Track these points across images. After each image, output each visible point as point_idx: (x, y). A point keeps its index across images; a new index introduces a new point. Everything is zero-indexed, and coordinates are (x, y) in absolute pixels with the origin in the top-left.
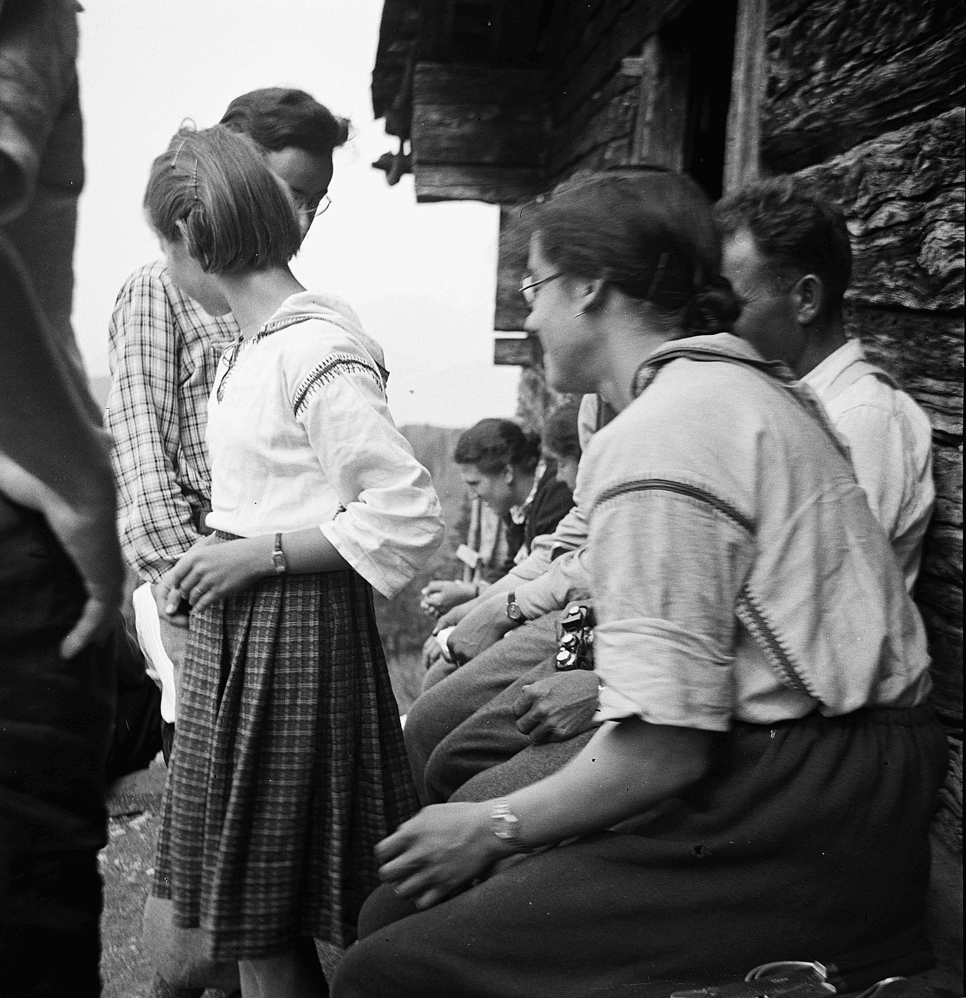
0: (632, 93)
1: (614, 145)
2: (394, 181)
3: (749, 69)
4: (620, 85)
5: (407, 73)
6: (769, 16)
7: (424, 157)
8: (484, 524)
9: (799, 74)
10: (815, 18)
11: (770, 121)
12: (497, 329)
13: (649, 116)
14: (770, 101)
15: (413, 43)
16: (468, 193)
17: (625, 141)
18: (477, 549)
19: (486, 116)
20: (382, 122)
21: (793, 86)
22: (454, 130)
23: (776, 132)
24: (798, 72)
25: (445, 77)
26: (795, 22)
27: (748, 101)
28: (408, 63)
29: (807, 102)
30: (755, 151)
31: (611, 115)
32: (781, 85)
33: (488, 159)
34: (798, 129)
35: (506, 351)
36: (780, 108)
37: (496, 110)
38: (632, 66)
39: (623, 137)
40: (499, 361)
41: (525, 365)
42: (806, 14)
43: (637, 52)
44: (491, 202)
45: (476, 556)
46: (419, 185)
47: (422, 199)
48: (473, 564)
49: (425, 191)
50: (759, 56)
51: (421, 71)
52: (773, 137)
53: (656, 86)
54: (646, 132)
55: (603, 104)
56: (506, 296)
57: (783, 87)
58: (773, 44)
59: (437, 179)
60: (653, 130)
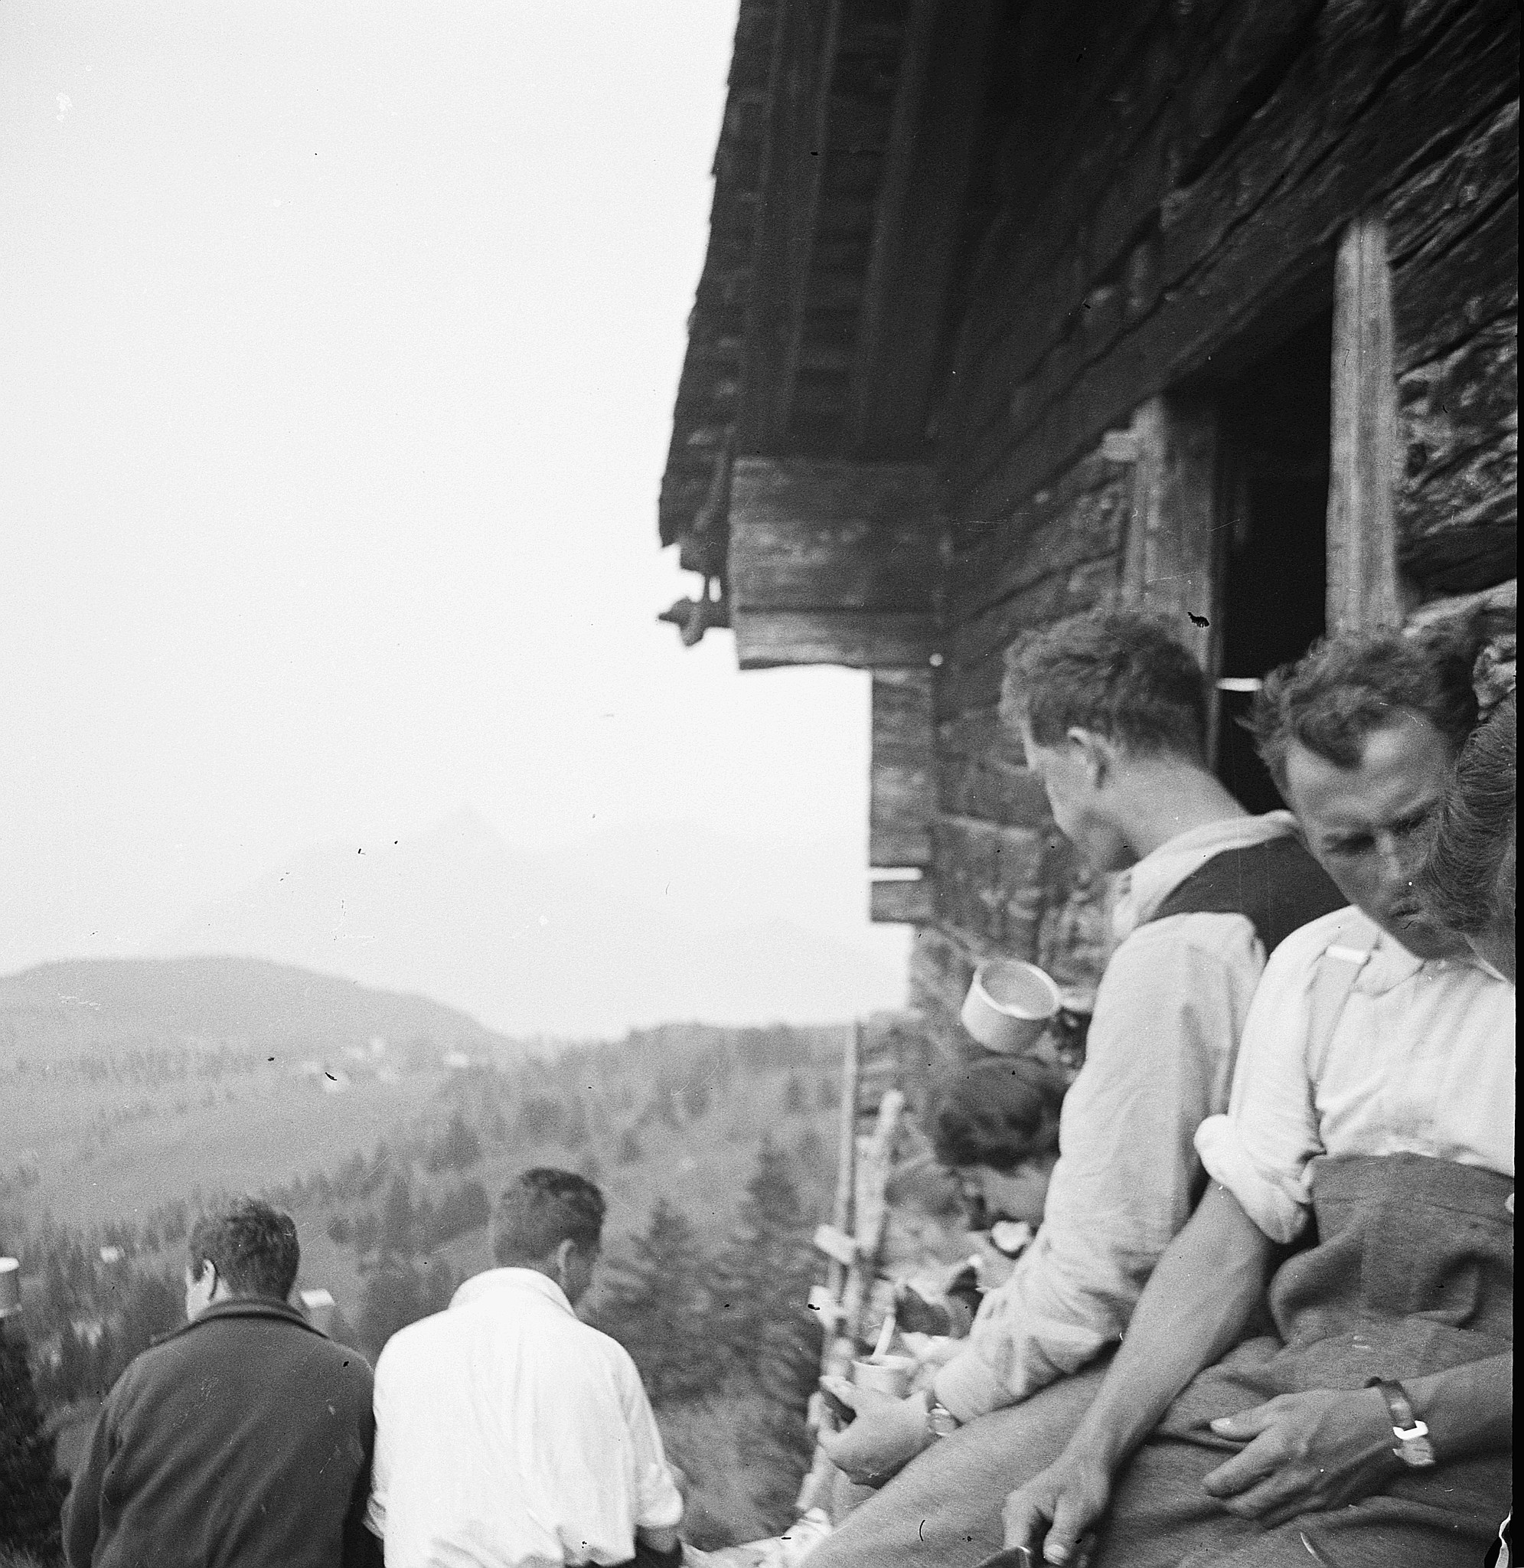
0: (1118, 487)
1: (1087, 569)
2: (695, 638)
3: (1367, 435)
4: (1092, 478)
5: (719, 475)
6: (1398, 351)
7: (750, 602)
8: (861, 1188)
9: (1474, 435)
10: (1501, 345)
11: (1417, 514)
12: (874, 864)
13: (1154, 521)
14: (1414, 483)
15: (730, 430)
16: (822, 652)
17: (1109, 563)
18: (850, 1232)
19: (847, 537)
20: (674, 552)
21: (1463, 455)
22: (797, 557)
23: (1433, 530)
24: (1473, 431)
25: (781, 481)
26: (1459, 355)
27: (1369, 485)
28: (721, 459)
29: (1499, 479)
30: (1388, 563)
31: (1075, 523)
32: (1436, 455)
33: (851, 600)
34: (1481, 523)
35: (890, 900)
36: (1436, 492)
37: (863, 528)
38: (1118, 447)
39: (1104, 556)
40: (879, 916)
41: (919, 923)
42: (1481, 341)
43: (1124, 423)
44: (856, 666)
45: (850, 1243)
46: (742, 643)
47: (747, 665)
48: (846, 1257)
49: (753, 653)
50: (1386, 413)
51: (745, 473)
52: (1425, 539)
53: (1163, 476)
54: (1151, 546)
55: (1057, 510)
56: (887, 813)
57: (1440, 459)
58: (1410, 394)
59: (771, 635)
60: (1161, 542)
